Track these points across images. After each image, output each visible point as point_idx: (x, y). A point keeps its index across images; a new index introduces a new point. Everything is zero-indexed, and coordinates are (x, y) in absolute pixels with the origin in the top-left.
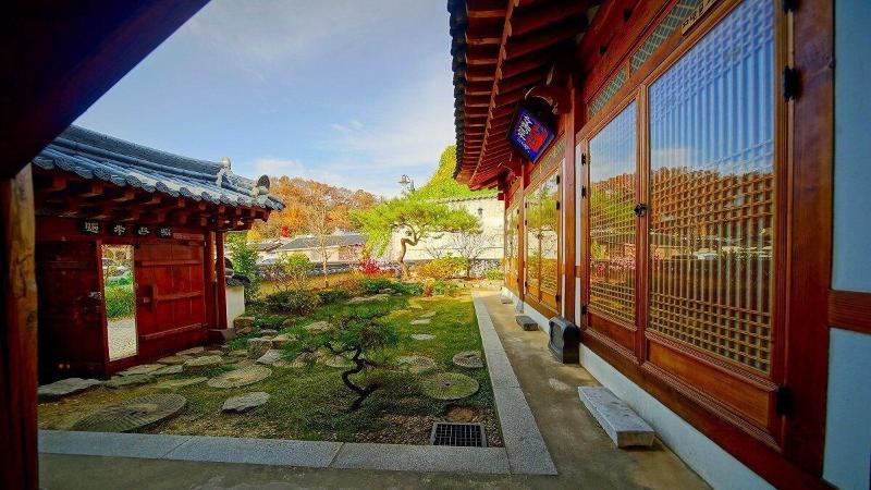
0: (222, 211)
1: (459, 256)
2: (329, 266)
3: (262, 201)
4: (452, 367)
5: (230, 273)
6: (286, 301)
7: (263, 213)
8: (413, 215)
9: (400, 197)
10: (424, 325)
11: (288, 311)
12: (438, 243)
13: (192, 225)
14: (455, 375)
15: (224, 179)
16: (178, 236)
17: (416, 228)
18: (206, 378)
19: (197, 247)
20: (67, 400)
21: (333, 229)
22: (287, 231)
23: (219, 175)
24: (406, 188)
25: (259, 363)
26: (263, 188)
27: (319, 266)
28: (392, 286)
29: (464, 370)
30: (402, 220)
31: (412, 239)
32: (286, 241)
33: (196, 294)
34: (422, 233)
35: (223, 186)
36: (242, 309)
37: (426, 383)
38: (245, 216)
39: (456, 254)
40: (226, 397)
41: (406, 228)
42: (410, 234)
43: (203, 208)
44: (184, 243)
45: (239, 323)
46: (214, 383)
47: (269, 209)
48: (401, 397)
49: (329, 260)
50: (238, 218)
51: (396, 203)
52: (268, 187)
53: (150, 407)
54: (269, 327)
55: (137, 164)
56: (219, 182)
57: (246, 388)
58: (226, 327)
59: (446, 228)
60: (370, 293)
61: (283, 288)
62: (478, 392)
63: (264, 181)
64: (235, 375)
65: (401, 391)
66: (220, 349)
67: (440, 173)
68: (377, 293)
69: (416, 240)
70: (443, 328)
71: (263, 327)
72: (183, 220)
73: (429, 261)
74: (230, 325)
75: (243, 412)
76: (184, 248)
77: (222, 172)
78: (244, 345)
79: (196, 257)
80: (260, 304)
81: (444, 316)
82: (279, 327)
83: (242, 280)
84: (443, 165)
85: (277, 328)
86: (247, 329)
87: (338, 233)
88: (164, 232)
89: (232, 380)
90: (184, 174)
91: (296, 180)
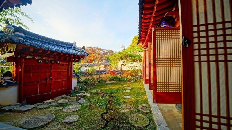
0: (72, 56)
1: (138, 69)
2: (101, 72)
3: (83, 53)
4: (138, 111)
5: (74, 74)
6: (88, 82)
7: (83, 57)
8: (125, 57)
9: (121, 51)
10: (128, 93)
11: (89, 85)
12: (132, 65)
13: (65, 60)
14: (140, 115)
15: (74, 47)
16: (61, 63)
17: (125, 60)
18: (62, 108)
19: (66, 66)
20: (25, 112)
21: (102, 60)
22: (91, 61)
23: (73, 46)
24: (123, 49)
25: (78, 103)
26: (83, 50)
27: (98, 72)
28: (118, 78)
29: (143, 113)
30: (121, 58)
31: (124, 64)
32: (90, 64)
33: (65, 79)
34: (127, 62)
35: (74, 49)
36: (76, 84)
37: (130, 117)
38: (78, 58)
39: (137, 69)
40: (66, 116)
41: (123, 60)
42: (123, 62)
43: (67, 55)
44: (63, 65)
45: (75, 88)
46: (64, 110)
47: (84, 56)
48: (121, 123)
49: (100, 70)
50: (76, 58)
51: (120, 53)
52: (85, 49)
53: (45, 118)
54: (83, 90)
55: (52, 44)
56: (72, 48)
57: (73, 113)
58: (72, 89)
59: (134, 60)
60: (111, 80)
61: (88, 78)
62: (149, 124)
63: (84, 48)
64: (71, 107)
65: (121, 121)
66: (70, 96)
67: (132, 44)
68: (114, 80)
69: (125, 64)
70: (135, 94)
71: (82, 90)
72: (62, 59)
73: (129, 71)
74: (73, 89)
75: (70, 123)
76: (63, 67)
77: (74, 45)
78: (76, 95)
79: (66, 69)
80: (81, 82)
81: (134, 90)
82: (86, 90)
83: (77, 76)
84: (133, 41)
85: (85, 91)
86: (77, 90)
87: (103, 62)
88: (58, 62)
89: (70, 109)
90: (64, 46)
91: (94, 47)
